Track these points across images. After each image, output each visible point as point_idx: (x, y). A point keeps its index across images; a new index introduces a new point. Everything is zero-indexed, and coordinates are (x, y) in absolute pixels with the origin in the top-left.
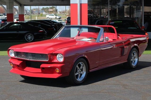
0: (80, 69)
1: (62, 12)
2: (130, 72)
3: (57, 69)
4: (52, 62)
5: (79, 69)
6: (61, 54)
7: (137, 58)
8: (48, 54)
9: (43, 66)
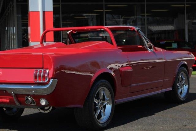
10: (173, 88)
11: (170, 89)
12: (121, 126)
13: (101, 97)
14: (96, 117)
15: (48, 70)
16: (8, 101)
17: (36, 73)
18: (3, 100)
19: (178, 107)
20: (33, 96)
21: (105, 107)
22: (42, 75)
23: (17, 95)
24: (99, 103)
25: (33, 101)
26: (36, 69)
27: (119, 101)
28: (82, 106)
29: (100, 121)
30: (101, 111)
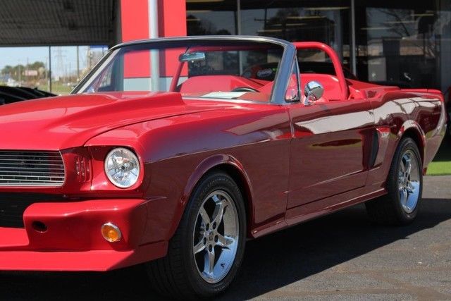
0: (215, 224)
1: (66, 78)
2: (403, 237)
3: (109, 224)
4: (82, 189)
5: (208, 225)
6: (126, 151)
7: (418, 178)
8: (63, 151)
9: (34, 211)
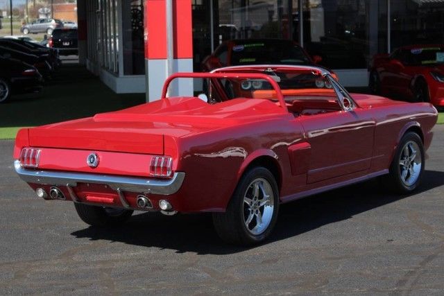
10: (390, 169)
11: (386, 171)
12: (289, 239)
13: (256, 193)
14: (247, 225)
15: (171, 159)
16: (111, 200)
17: (154, 162)
18: (104, 199)
19: (397, 203)
20: (150, 196)
21: (262, 209)
22: (162, 166)
23: (124, 193)
24: (252, 202)
25: (149, 202)
26: (152, 156)
27: (286, 198)
28: (224, 211)
29: (252, 231)
30: (255, 217)
